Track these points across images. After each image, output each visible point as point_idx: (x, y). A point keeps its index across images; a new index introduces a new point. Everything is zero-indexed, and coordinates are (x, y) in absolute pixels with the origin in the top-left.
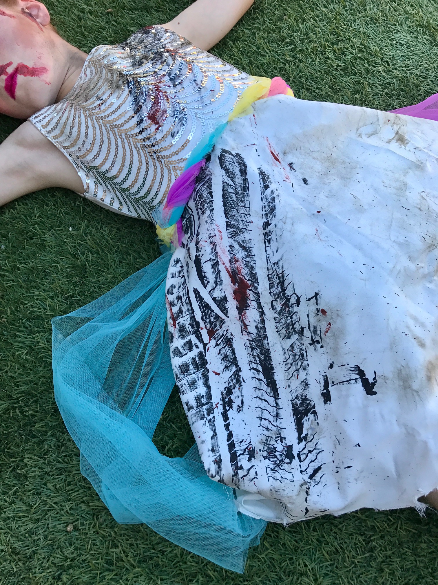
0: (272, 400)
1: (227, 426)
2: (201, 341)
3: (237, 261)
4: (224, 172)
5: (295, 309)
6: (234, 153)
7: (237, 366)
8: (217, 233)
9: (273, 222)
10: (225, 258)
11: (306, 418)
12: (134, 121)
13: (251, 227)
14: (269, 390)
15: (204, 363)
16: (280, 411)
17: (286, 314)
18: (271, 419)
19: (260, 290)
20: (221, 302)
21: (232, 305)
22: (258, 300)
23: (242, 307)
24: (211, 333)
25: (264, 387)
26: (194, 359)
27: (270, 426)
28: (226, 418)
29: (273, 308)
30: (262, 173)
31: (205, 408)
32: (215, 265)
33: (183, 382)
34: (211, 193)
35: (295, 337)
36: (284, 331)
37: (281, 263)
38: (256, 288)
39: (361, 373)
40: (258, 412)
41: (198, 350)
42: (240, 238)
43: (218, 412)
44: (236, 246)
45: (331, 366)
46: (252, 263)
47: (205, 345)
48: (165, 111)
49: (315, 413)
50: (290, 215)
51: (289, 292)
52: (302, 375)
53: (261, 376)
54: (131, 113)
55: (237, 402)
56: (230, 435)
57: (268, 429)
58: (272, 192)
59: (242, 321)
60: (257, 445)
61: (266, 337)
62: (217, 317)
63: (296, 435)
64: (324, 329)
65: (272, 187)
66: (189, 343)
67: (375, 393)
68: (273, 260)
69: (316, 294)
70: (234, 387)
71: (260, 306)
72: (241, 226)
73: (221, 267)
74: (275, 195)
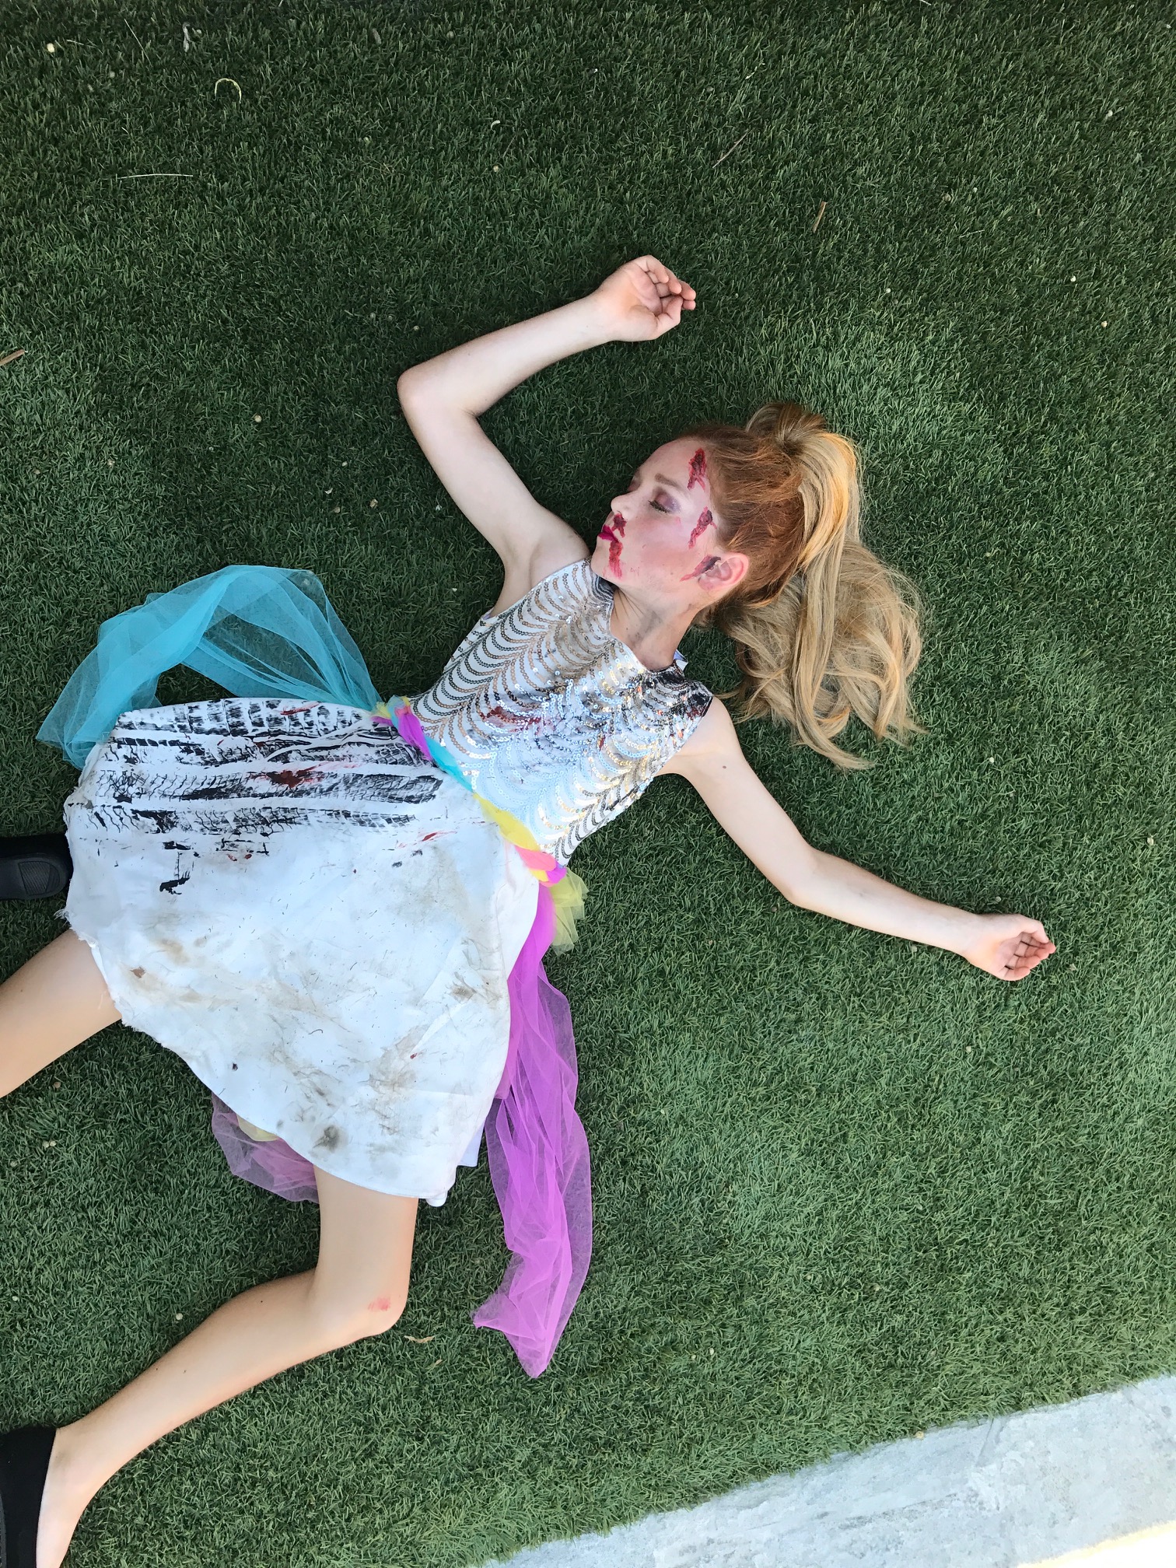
0: (180, 792)
1: (164, 743)
2: (257, 736)
3: (319, 779)
4: (414, 778)
5: (259, 830)
7: (221, 763)
8: (352, 764)
9: (347, 821)
10: (325, 767)
11: (155, 822)
13: (349, 798)
14: (191, 791)
15: (235, 733)
16: (167, 798)
17: (257, 820)
18: (162, 788)
19: (285, 797)
20: (285, 758)
21: (279, 767)
22: (276, 794)
23: (274, 778)
24: (260, 745)
25: (194, 787)
26: (243, 724)
27: (154, 786)
28: (173, 743)
29: (265, 808)
30: (406, 819)
31: (188, 724)
32: (322, 758)
33: (221, 709)
34: (396, 763)
35: (234, 826)
36: (241, 816)
37: (305, 822)
38: (287, 794)
39: (182, 881)
40: (171, 777)
41: (250, 731)
42: (342, 786)
43: (181, 737)
44: (335, 781)
45: (196, 855)
46: (313, 794)
47: (252, 738)
49: (158, 831)
50: (351, 840)
51: (275, 826)
52: (197, 827)
53: (206, 786)
55: (186, 757)
56: (154, 744)
57: (153, 783)
58: (381, 826)
59: (260, 775)
60: (138, 768)
61: (239, 796)
62: (272, 751)
63: (141, 809)
64: (232, 854)
66: (261, 724)
67: (161, 890)
68: (311, 816)
69: (266, 852)
70: (203, 758)
71: (270, 795)
72: (352, 788)
73: (317, 763)
74: (377, 828)
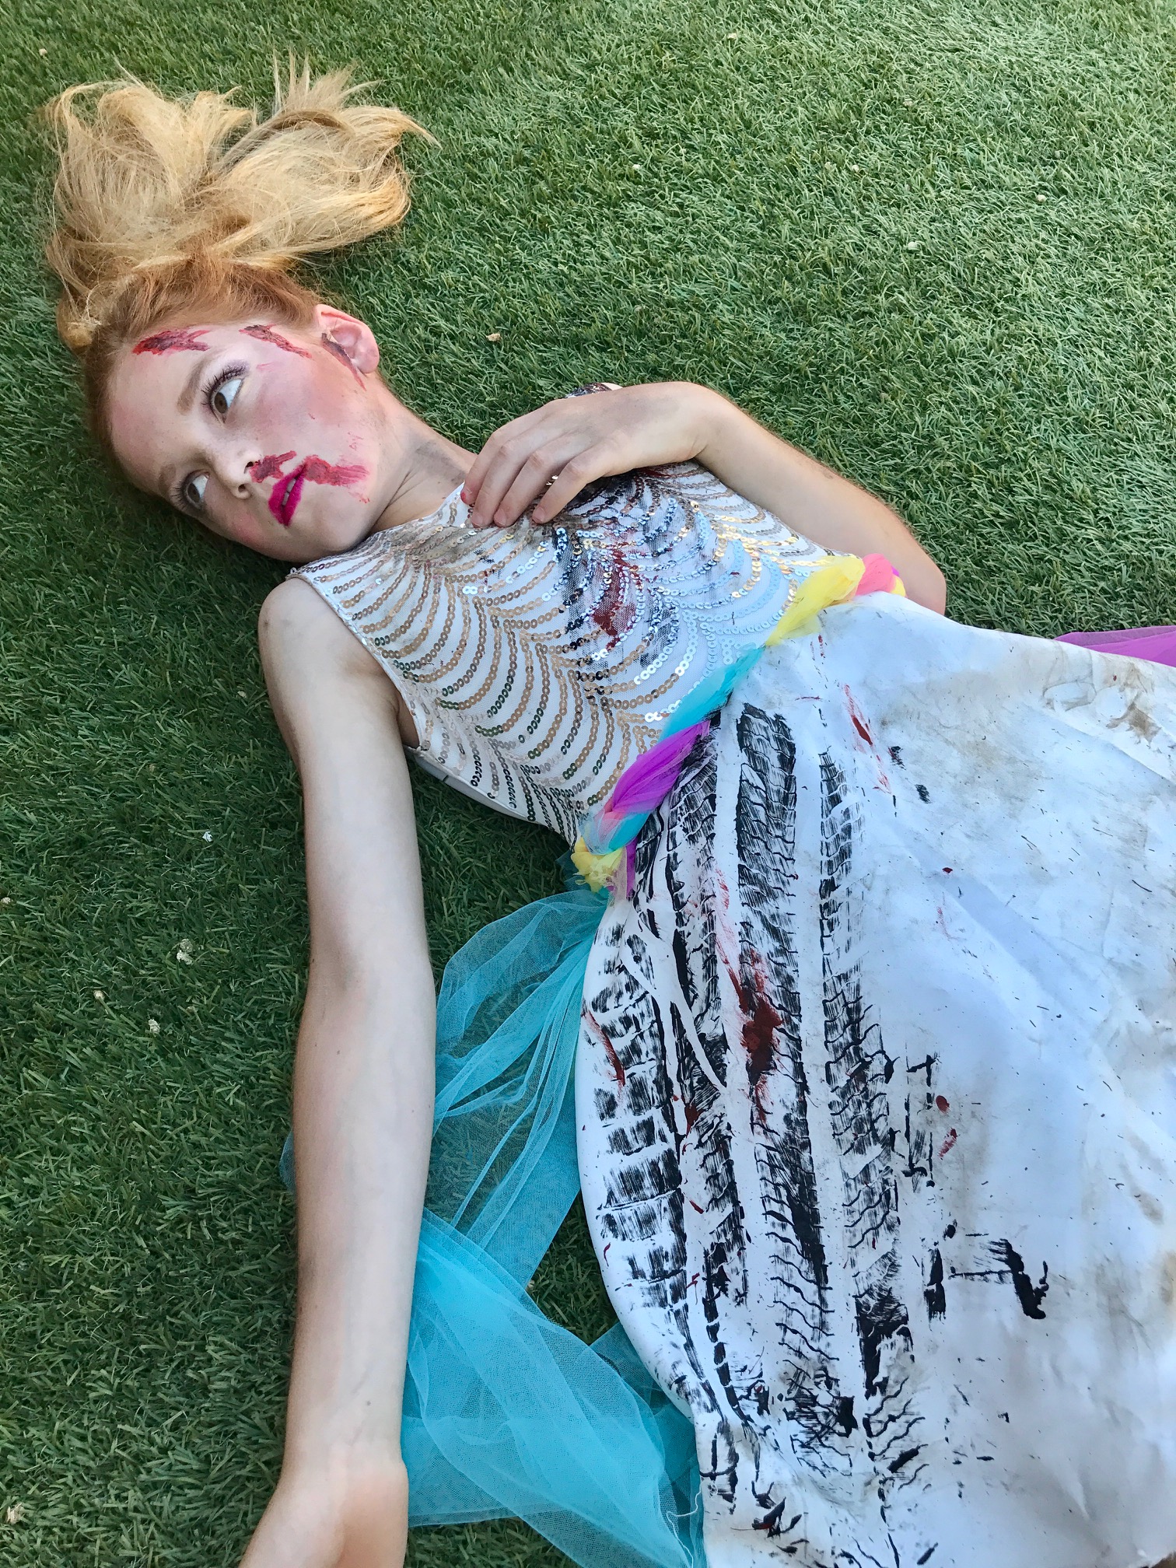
0: (810, 1290)
1: (713, 1331)
2: (673, 1128)
3: (756, 960)
4: (744, 758)
5: (879, 1087)
6: (770, 714)
7: (736, 1201)
8: (718, 890)
9: (844, 883)
10: (730, 949)
11: (886, 1341)
12: (562, 621)
13: (793, 887)
14: (805, 1266)
15: (675, 1178)
16: (828, 1318)
17: (858, 1096)
18: (808, 1333)
19: (802, 1033)
20: (716, 1047)
21: (737, 1058)
22: (795, 1056)
23: (760, 1066)
24: (692, 1114)
25: (796, 1259)
26: (654, 1164)
27: (805, 1349)
28: (711, 1312)
29: (829, 1078)
30: (827, 767)
32: (710, 962)
34: (712, 799)
35: (875, 1150)
36: (849, 1135)
37: (854, 978)
38: (795, 1028)
39: (1014, 1261)
40: (778, 1313)
41: (665, 1147)
42: (768, 908)
44: (758, 925)
45: (950, 1232)
46: (789, 970)
47: (679, 1139)
48: (631, 609)
49: (906, 1333)
50: (882, 871)
51: (868, 1047)
52: (885, 1243)
53: (790, 1233)
54: (558, 602)
55: (734, 1283)
56: (720, 1352)
57: (799, 1353)
58: (847, 813)
59: (756, 1101)
61: (807, 1145)
62: (704, 1080)
63: (862, 1376)
64: (939, 1143)
65: (848, 800)
66: (648, 1125)
67: (1042, 1315)
68: (838, 968)
69: (930, 1061)
70: (729, 1247)
71: (799, 1070)
72: (772, 882)
73: (721, 970)
74: (851, 821)
